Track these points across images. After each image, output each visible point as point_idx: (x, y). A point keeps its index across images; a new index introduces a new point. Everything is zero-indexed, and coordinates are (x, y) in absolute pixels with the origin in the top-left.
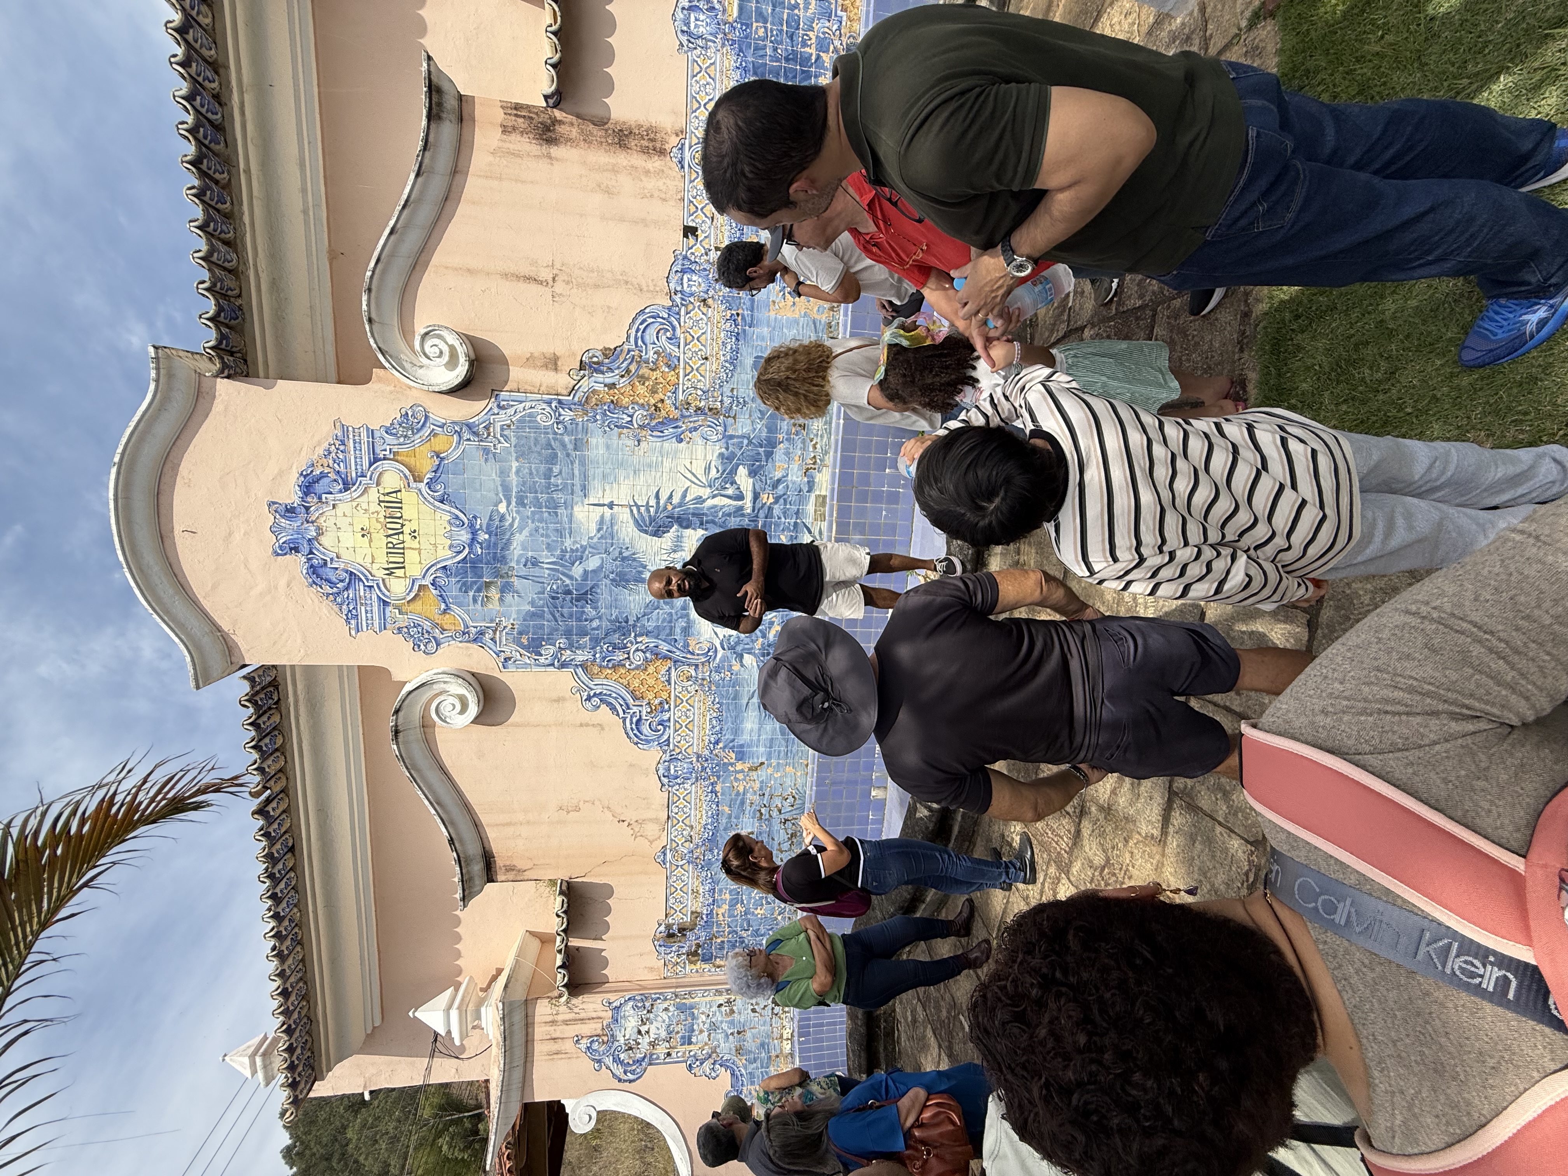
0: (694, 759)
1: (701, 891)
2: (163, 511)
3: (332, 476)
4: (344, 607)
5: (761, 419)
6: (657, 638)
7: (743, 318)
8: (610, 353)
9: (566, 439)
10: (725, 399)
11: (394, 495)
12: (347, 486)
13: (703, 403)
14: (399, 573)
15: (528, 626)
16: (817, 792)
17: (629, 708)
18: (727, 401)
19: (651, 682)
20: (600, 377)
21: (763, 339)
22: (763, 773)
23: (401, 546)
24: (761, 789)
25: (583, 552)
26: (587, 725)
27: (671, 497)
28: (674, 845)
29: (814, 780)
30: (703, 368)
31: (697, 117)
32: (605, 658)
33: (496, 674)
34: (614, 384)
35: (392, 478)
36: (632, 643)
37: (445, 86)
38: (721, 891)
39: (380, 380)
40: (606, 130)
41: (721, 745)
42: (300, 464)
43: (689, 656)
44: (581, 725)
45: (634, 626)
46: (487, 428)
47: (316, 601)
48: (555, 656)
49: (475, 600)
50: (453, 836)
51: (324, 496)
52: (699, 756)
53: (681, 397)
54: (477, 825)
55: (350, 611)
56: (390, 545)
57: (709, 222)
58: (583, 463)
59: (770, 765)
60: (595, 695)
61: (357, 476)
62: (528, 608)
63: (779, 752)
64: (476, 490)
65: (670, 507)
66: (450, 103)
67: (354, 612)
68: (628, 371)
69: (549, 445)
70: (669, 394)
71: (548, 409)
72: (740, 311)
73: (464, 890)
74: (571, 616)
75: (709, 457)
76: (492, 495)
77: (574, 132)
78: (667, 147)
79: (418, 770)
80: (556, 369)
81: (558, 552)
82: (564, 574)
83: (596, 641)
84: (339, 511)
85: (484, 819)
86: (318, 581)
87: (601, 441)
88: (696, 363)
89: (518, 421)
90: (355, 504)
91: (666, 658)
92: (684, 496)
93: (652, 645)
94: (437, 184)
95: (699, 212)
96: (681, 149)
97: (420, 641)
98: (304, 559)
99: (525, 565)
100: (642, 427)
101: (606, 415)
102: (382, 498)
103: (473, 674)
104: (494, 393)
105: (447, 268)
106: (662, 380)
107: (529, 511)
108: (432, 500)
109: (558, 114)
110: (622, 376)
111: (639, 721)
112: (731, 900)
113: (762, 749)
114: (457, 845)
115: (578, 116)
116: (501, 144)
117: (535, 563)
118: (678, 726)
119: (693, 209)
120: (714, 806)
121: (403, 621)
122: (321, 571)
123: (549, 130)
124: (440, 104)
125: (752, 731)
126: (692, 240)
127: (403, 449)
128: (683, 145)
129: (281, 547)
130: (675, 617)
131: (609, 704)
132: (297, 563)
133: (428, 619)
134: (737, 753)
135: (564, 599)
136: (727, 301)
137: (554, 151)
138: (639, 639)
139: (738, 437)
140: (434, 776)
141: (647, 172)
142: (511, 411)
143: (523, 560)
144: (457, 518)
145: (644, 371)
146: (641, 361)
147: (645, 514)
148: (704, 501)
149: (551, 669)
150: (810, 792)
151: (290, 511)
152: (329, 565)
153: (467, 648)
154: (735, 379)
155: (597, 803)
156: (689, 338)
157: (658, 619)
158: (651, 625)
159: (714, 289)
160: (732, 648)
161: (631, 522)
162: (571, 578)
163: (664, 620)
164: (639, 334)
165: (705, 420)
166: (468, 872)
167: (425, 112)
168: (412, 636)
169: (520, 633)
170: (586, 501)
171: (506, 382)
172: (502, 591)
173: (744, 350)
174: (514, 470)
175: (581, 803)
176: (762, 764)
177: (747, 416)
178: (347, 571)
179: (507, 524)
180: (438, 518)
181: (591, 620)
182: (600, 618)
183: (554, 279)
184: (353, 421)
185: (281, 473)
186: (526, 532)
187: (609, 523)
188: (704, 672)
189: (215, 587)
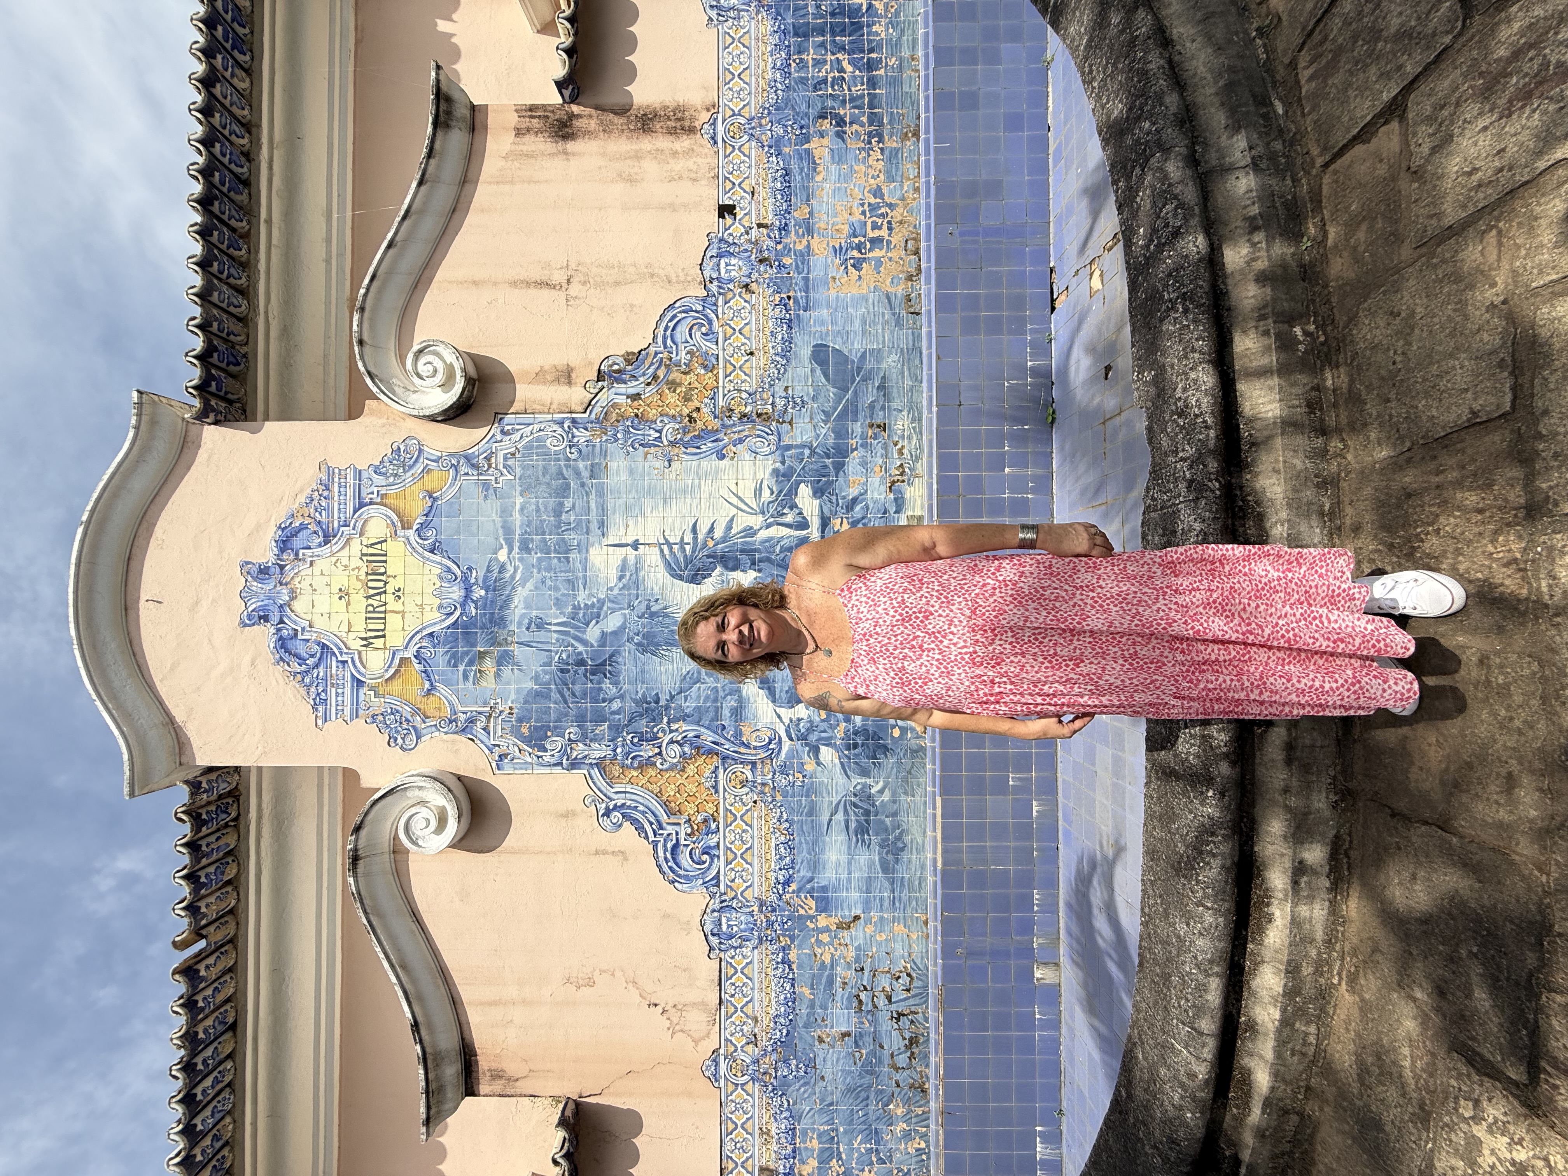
0: (756, 908)
1: (774, 1132)
2: (131, 579)
3: (313, 527)
4: (313, 689)
5: (826, 422)
6: (697, 723)
7: (796, 301)
8: (633, 358)
9: (581, 464)
10: (777, 400)
11: (379, 546)
12: (327, 539)
13: (749, 408)
14: (378, 643)
15: (530, 711)
16: (944, 966)
17: (661, 828)
18: (780, 403)
19: (691, 788)
20: (621, 388)
21: (823, 323)
22: (859, 934)
23: (383, 609)
24: (857, 959)
25: (601, 608)
26: (605, 853)
27: (712, 530)
28: (731, 1049)
29: (939, 947)
30: (748, 364)
31: (730, 89)
32: (629, 753)
33: (488, 778)
34: (639, 394)
35: (377, 528)
36: (664, 732)
37: (456, 95)
38: (804, 1133)
39: (371, 413)
40: (628, 117)
41: (794, 886)
42: (280, 516)
43: (743, 750)
44: (597, 853)
45: (667, 707)
46: (488, 459)
47: (281, 681)
48: (563, 752)
49: (466, 677)
50: (420, 1019)
51: (301, 551)
52: (762, 904)
53: (721, 403)
54: (455, 1002)
55: (318, 694)
56: (370, 609)
57: (748, 197)
58: (601, 494)
59: (868, 921)
60: (615, 806)
61: (339, 526)
62: (531, 685)
63: (882, 899)
64: (473, 535)
65: (711, 544)
66: (461, 111)
67: (323, 696)
68: (655, 377)
69: (560, 474)
70: (706, 400)
71: (560, 431)
72: (791, 294)
73: (428, 1108)
74: (584, 694)
75: (760, 476)
76: (491, 540)
77: (593, 124)
78: (697, 124)
79: (380, 916)
80: (570, 383)
81: (570, 609)
82: (576, 638)
83: (617, 730)
84: (317, 569)
85: (465, 993)
86: (286, 657)
87: (623, 464)
88: (739, 360)
89: (525, 447)
90: (334, 559)
91: (710, 752)
92: (729, 527)
93: (691, 734)
94: (443, 195)
95: (737, 188)
96: (714, 124)
97: (397, 732)
98: (273, 630)
99: (528, 628)
100: (673, 444)
101: (628, 432)
102: (365, 551)
103: (459, 778)
104: (497, 417)
105: (450, 282)
106: (697, 384)
107: (534, 557)
108: (421, 550)
109: (575, 109)
110: (649, 384)
111: (676, 846)
112: (822, 1151)
113: (855, 895)
114: (424, 1033)
115: (597, 108)
116: (514, 147)
117: (541, 625)
118: (730, 856)
119: (729, 186)
120: (788, 986)
121: (378, 705)
122: (290, 644)
123: (566, 126)
124: (449, 113)
125: (838, 864)
126: (729, 220)
127: (392, 490)
128: (715, 120)
129: (249, 616)
130: (721, 694)
131: (634, 822)
132: (265, 634)
133: (408, 703)
134: (817, 900)
135: (576, 672)
136: (775, 284)
137: (571, 146)
138: (674, 726)
139: (797, 447)
140: (402, 926)
141: (675, 154)
142: (516, 436)
143: (526, 621)
144: (449, 570)
145: (675, 375)
146: (670, 364)
147: (679, 555)
148: (755, 533)
149: (558, 770)
150: (935, 968)
151: (264, 571)
152: (300, 637)
153: (453, 741)
154: (789, 374)
155: (618, 974)
156: (729, 331)
157: (699, 697)
158: (689, 706)
159: (758, 271)
160: (803, 737)
161: (661, 565)
162: (584, 642)
163: (707, 698)
164: (669, 333)
165: (754, 428)
166: (438, 1078)
167: (430, 119)
168: (388, 726)
169: (520, 720)
170: (605, 541)
171: (512, 403)
172: (499, 664)
173: (798, 338)
174: (518, 507)
175: (597, 973)
176: (857, 918)
177: (807, 420)
178: (318, 644)
179: (508, 575)
180: (426, 571)
181: (611, 701)
182: (622, 697)
183: (568, 281)
184: (339, 462)
185: (258, 527)
186: (530, 585)
187: (633, 568)
188: (765, 774)
189: (173, 668)
